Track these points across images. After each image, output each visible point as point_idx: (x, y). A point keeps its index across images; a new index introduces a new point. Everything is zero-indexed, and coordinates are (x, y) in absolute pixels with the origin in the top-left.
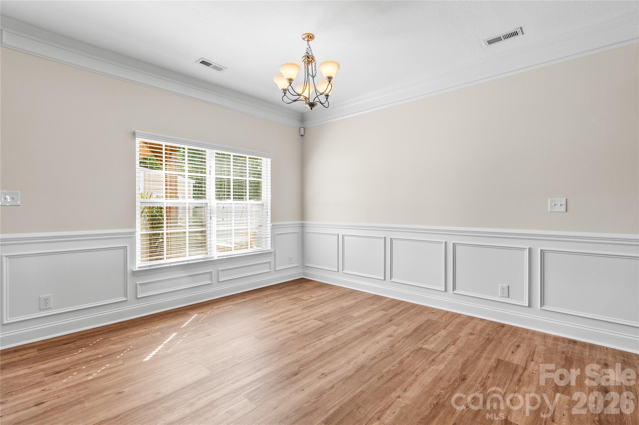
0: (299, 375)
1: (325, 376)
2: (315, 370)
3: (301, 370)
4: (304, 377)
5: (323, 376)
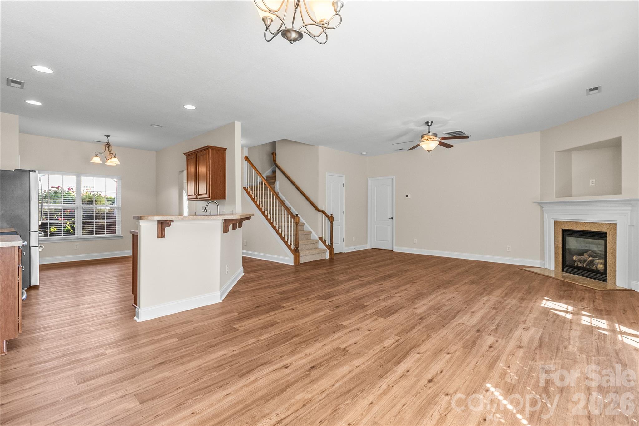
0: (310, 366)
1: (285, 365)
2: (294, 371)
3: (308, 372)
4: (305, 365)
5: (287, 366)
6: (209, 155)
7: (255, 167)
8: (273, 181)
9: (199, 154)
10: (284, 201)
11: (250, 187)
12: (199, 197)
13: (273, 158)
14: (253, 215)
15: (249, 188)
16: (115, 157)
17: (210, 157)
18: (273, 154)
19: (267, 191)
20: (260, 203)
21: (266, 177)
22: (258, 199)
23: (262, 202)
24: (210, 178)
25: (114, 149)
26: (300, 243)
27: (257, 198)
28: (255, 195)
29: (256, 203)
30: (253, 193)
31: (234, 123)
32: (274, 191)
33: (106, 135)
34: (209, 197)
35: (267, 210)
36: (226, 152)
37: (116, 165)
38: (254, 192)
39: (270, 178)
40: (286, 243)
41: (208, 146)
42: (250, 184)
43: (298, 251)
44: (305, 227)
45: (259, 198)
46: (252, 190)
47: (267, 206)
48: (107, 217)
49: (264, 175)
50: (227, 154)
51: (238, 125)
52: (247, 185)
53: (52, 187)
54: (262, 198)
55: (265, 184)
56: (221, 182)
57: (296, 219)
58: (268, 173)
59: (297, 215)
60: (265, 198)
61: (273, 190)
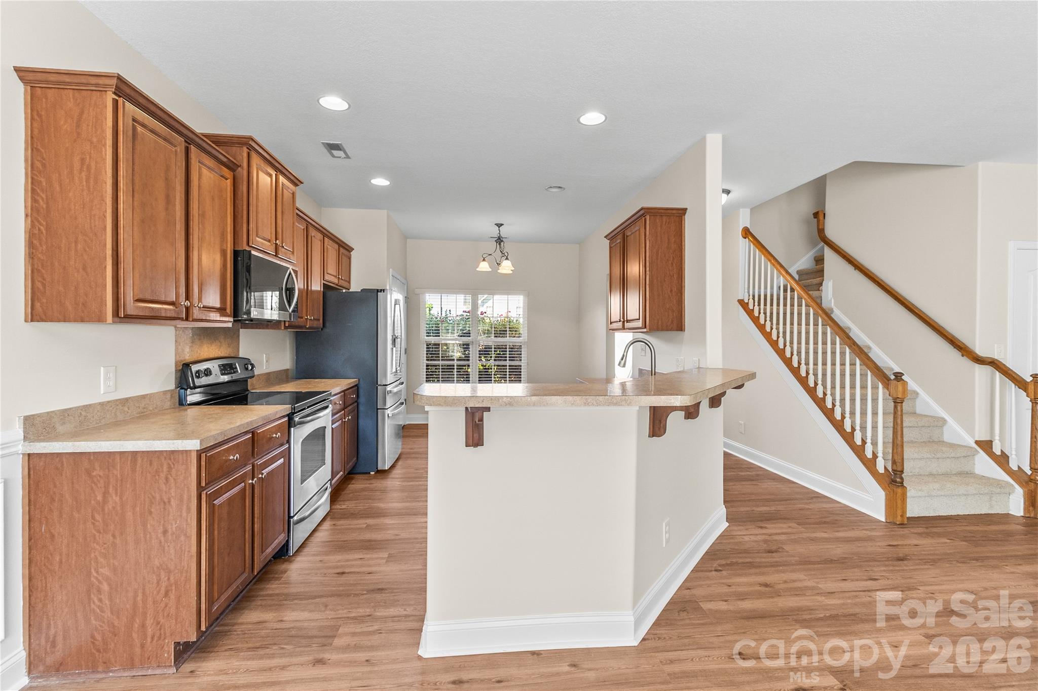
6: (645, 228)
7: (767, 250)
8: (816, 281)
9: (628, 233)
10: (850, 329)
11: (754, 299)
12: (627, 325)
13: (818, 226)
14: (752, 376)
15: (751, 301)
16: (507, 259)
17: (648, 233)
18: (816, 215)
19: (800, 305)
20: (778, 337)
21: (798, 272)
22: (774, 327)
23: (785, 333)
24: (648, 283)
25: (507, 247)
26: (909, 452)
27: (772, 324)
28: (766, 317)
29: (767, 336)
30: (762, 311)
31: (704, 140)
32: (819, 305)
33: (497, 225)
34: (645, 327)
35: (799, 353)
36: (688, 218)
37: (511, 272)
38: (765, 310)
39: (807, 274)
40: (859, 451)
41: (642, 209)
42: (754, 292)
43: (902, 483)
44: (918, 402)
45: (778, 323)
46: (759, 305)
47: (799, 343)
48: (509, 357)
49: (793, 270)
50: (689, 222)
51: (714, 143)
52: (747, 294)
53: (464, 312)
54: (785, 324)
55: (792, 290)
56: (675, 289)
57: (897, 387)
58: (804, 262)
59: (898, 376)
60: (792, 324)
61: (818, 302)
